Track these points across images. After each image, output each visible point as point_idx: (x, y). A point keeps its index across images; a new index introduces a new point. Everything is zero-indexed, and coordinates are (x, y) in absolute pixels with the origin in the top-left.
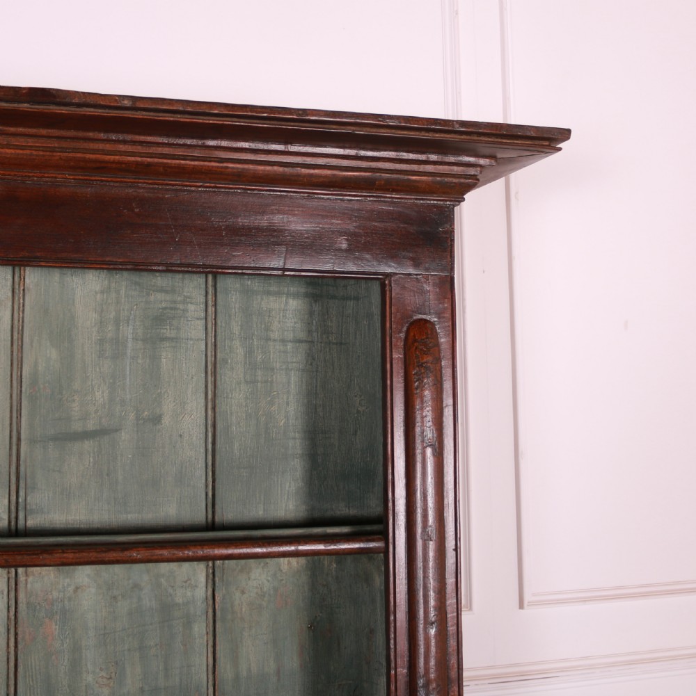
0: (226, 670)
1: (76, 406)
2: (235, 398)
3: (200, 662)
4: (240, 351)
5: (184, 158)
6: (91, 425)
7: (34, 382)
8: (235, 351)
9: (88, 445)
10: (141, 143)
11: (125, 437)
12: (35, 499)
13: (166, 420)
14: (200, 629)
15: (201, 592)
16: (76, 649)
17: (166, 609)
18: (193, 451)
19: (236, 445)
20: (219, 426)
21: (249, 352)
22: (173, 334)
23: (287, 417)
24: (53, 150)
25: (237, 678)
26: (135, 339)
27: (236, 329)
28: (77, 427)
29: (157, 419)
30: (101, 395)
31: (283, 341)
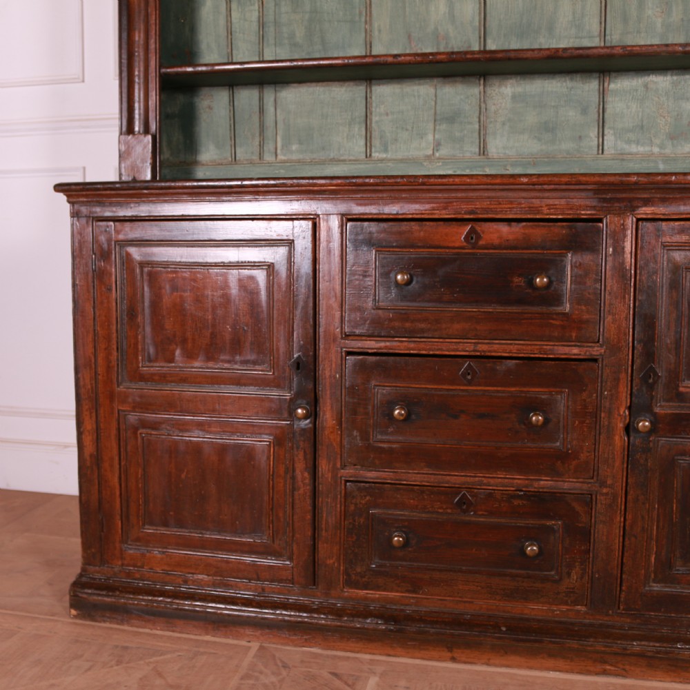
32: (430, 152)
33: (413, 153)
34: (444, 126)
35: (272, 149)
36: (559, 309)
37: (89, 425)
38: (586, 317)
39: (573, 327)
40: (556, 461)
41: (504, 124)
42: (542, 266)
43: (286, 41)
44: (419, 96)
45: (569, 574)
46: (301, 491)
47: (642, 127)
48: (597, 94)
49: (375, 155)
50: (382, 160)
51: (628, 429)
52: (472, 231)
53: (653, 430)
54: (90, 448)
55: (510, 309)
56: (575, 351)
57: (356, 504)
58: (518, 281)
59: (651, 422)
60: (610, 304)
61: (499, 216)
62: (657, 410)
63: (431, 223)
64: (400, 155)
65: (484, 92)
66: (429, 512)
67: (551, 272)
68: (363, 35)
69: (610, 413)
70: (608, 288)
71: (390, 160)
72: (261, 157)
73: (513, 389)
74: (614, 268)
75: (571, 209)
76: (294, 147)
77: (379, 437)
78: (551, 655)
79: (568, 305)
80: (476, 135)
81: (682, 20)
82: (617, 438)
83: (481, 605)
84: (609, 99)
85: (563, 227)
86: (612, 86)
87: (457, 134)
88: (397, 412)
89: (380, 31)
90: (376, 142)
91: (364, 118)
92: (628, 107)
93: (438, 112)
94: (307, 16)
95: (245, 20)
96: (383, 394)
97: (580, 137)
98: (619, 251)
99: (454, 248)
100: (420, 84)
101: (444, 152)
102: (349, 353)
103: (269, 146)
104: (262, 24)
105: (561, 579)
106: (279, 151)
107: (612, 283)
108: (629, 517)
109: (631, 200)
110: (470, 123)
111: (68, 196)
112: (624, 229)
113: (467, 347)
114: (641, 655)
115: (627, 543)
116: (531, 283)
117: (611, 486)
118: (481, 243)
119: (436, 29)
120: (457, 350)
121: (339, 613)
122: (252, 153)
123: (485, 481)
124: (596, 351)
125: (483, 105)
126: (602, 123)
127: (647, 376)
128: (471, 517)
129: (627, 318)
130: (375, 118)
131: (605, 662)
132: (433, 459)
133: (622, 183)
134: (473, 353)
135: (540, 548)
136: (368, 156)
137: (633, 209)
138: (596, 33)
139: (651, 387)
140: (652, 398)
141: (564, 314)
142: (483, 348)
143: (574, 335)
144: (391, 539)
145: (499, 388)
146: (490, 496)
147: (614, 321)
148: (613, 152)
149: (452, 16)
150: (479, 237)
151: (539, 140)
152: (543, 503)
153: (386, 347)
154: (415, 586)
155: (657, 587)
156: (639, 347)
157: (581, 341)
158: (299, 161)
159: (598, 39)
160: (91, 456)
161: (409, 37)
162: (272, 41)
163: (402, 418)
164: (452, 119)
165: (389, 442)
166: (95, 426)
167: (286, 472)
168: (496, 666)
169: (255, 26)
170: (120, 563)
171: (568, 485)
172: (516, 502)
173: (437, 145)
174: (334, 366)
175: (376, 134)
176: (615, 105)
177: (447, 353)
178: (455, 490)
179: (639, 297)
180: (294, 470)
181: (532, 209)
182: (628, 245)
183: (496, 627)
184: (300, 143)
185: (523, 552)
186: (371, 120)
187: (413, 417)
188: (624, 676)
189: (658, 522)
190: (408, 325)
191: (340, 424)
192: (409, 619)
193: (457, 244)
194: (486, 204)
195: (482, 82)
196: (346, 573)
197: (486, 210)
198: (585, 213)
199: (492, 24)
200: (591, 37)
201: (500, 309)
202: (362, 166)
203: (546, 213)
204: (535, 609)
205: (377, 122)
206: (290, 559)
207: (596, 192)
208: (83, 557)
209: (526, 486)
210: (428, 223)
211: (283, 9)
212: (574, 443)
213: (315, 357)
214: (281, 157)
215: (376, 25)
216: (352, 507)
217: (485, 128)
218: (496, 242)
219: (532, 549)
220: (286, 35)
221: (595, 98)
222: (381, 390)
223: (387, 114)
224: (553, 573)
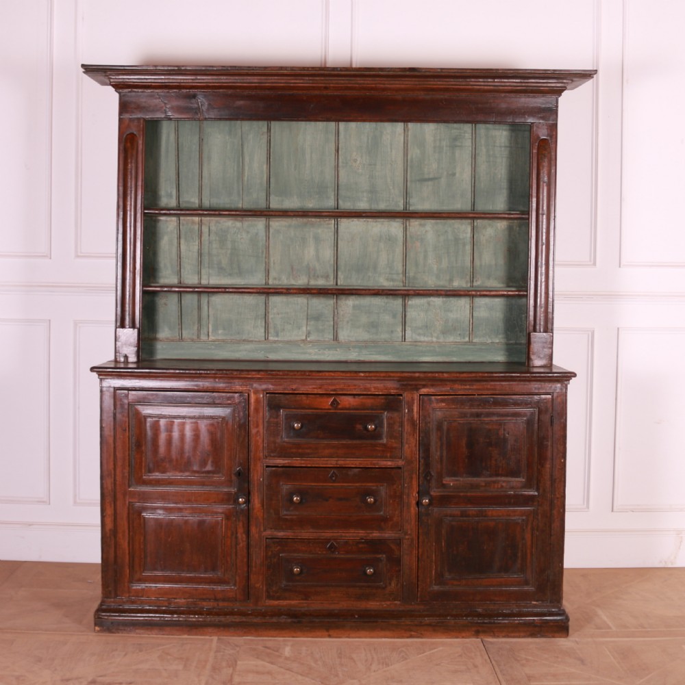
0: (477, 262)
1: (426, 170)
2: (482, 168)
3: (468, 259)
4: (484, 150)
5: (460, 85)
6: (431, 176)
7: (412, 161)
8: (482, 151)
9: (430, 183)
10: (446, 81)
11: (443, 181)
12: (412, 201)
13: (457, 175)
14: (468, 248)
15: (469, 235)
16: (426, 251)
17: (457, 240)
18: (467, 186)
19: (482, 184)
20: (476, 177)
21: (488, 151)
22: (459, 144)
23: (501, 174)
24: (416, 85)
25: (481, 265)
26: (446, 146)
27: (483, 142)
28: (426, 176)
29: (454, 174)
30: (435, 166)
31: (501, 147)
32: (304, 338)
33: (294, 338)
34: (312, 323)
35: (206, 333)
36: (381, 441)
37: (109, 511)
38: (395, 445)
39: (388, 451)
40: (381, 522)
41: (348, 322)
42: (371, 419)
43: (216, 266)
44: (298, 304)
45: (390, 584)
46: (241, 545)
47: (427, 327)
48: (401, 306)
49: (271, 338)
50: (275, 342)
51: (418, 504)
52: (335, 400)
53: (430, 504)
54: (109, 526)
55: (355, 442)
56: (389, 463)
57: (272, 551)
58: (359, 427)
59: (429, 500)
60: (407, 439)
61: (348, 393)
62: (432, 493)
63: (313, 396)
64: (286, 339)
65: (337, 302)
66: (313, 554)
67: (376, 422)
68: (264, 265)
69: (408, 496)
70: (406, 430)
71: (280, 342)
72: (198, 337)
73: (357, 484)
74: (408, 420)
75: (386, 389)
76: (220, 332)
77: (285, 513)
78: (382, 629)
79: (385, 440)
80: (332, 328)
81: (448, 267)
82: (412, 509)
83: (344, 605)
84: (408, 310)
85: (382, 399)
86: (410, 302)
87: (321, 327)
88: (295, 498)
89: (274, 263)
90: (271, 331)
91: (264, 316)
92: (419, 315)
93: (309, 314)
94: (229, 252)
95: (190, 251)
96: (287, 489)
97: (392, 332)
98: (411, 410)
99: (325, 409)
100: (298, 297)
101: (312, 338)
102: (267, 466)
103: (204, 331)
104: (200, 254)
105: (386, 587)
106: (210, 334)
107: (407, 427)
108: (420, 550)
109: (416, 385)
110: (328, 321)
111: (99, 375)
112: (413, 400)
113: (332, 462)
114: (429, 625)
115: (420, 565)
116: (366, 429)
117: (410, 534)
118: (340, 406)
119: (308, 264)
120: (327, 464)
121: (263, 615)
122: (193, 334)
123: (343, 534)
124: (400, 463)
125: (336, 311)
126: (404, 323)
127: (426, 475)
128: (337, 555)
129: (415, 446)
130: (271, 316)
131: (411, 631)
132: (315, 524)
133: (411, 377)
134: (335, 466)
135: (374, 570)
136: (266, 339)
137: (417, 390)
138: (401, 271)
139: (429, 481)
140: (429, 487)
141: (383, 445)
142: (341, 462)
143: (389, 455)
144: (292, 570)
145: (350, 484)
146: (346, 543)
147: (409, 447)
148: (411, 340)
149: (318, 258)
150: (338, 404)
151: (369, 332)
152: (376, 546)
153: (288, 463)
154: (306, 596)
155: (436, 588)
156: (422, 461)
157: (392, 458)
158: (223, 341)
159: (401, 276)
160: (110, 530)
161: (292, 268)
162: (206, 265)
163: (298, 502)
164: (317, 318)
165: (291, 515)
166: (113, 512)
167: (232, 534)
168: (353, 638)
169: (196, 254)
170: (127, 595)
171: (388, 534)
172: (361, 546)
173: (308, 334)
174: (259, 474)
175: (271, 325)
176: (411, 314)
177: (322, 466)
178: (328, 540)
179: (421, 435)
180: (237, 533)
181: (366, 389)
182: (415, 409)
183: (353, 616)
184: (224, 329)
185: (365, 572)
186: (268, 317)
187: (304, 501)
188: (422, 638)
189: (435, 552)
190: (300, 451)
191: (263, 506)
192: (304, 615)
193: (327, 407)
194: (342, 386)
195: (335, 297)
196: (267, 591)
197: (342, 389)
198: (393, 392)
199: (341, 263)
200: (398, 274)
201: (350, 442)
202: (263, 346)
203: (373, 391)
204: (373, 605)
205: (272, 318)
206: (235, 585)
207: (399, 381)
208: (103, 593)
209: (365, 537)
210: (311, 396)
211: (214, 246)
212: (391, 512)
213: (249, 469)
214: (212, 338)
215: (272, 260)
216: (270, 553)
217: (337, 324)
218: (347, 406)
219: (370, 571)
220: (215, 262)
221: (400, 309)
222: (285, 487)
223: (278, 314)
224: (382, 584)
